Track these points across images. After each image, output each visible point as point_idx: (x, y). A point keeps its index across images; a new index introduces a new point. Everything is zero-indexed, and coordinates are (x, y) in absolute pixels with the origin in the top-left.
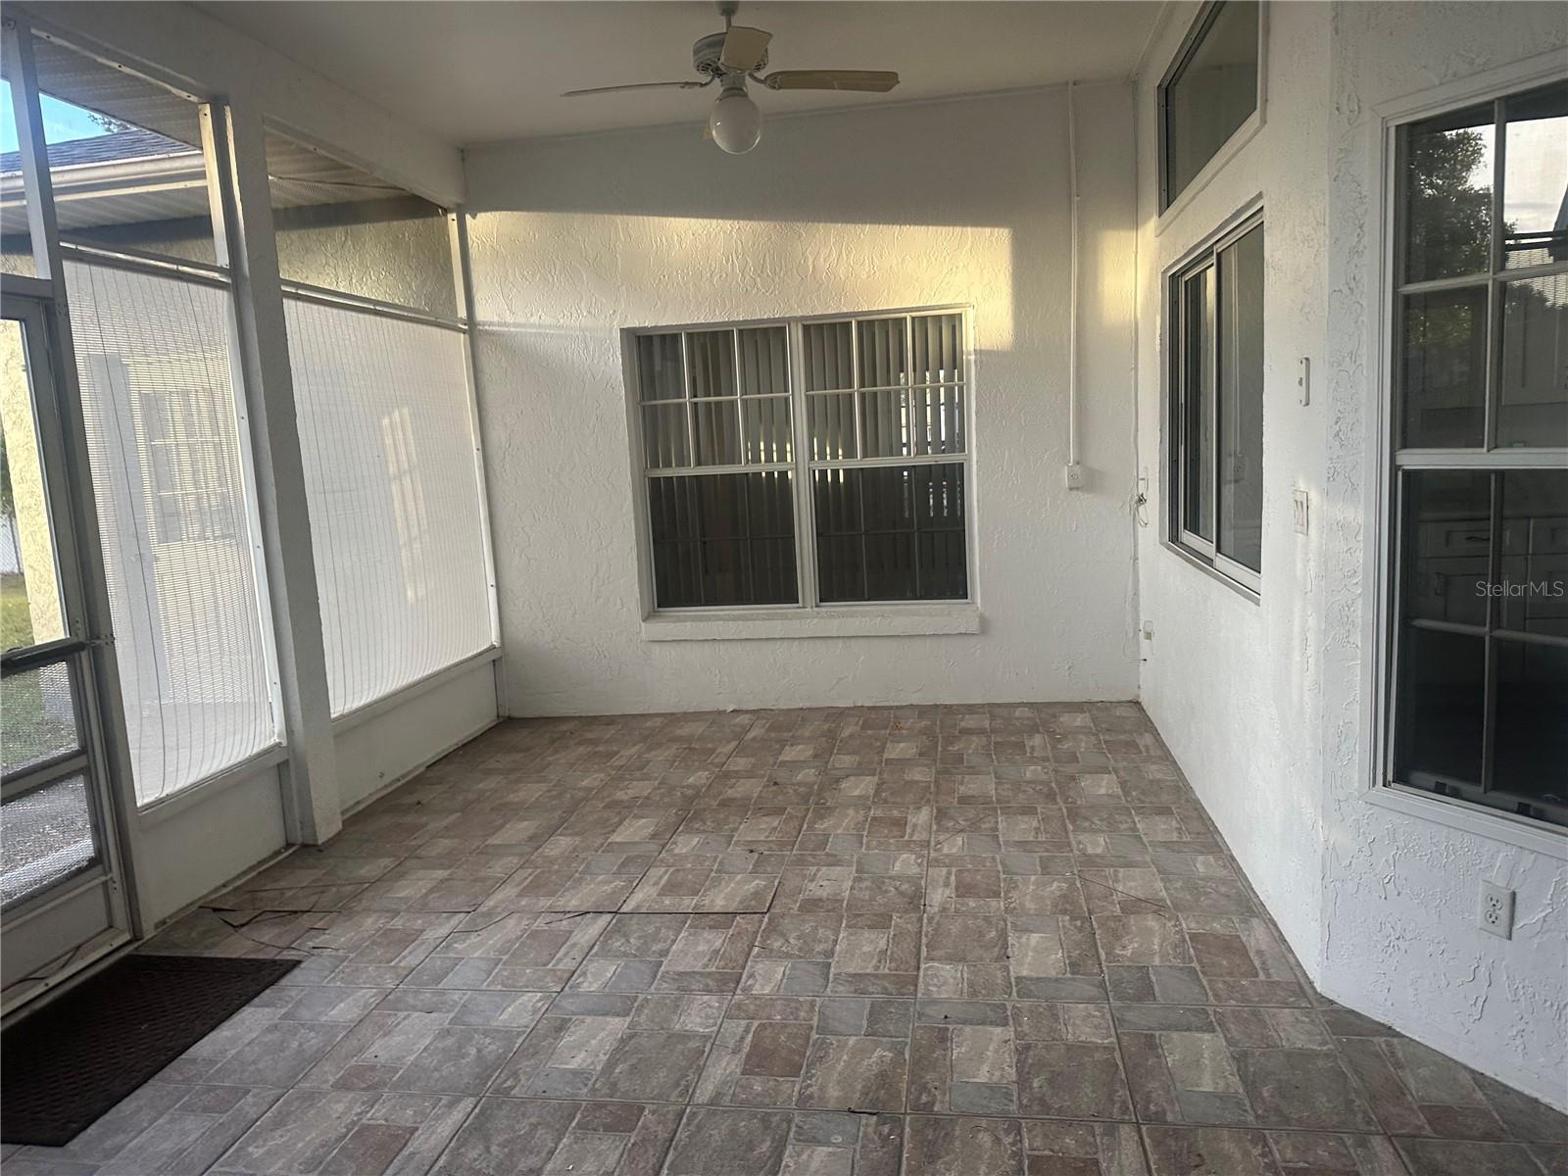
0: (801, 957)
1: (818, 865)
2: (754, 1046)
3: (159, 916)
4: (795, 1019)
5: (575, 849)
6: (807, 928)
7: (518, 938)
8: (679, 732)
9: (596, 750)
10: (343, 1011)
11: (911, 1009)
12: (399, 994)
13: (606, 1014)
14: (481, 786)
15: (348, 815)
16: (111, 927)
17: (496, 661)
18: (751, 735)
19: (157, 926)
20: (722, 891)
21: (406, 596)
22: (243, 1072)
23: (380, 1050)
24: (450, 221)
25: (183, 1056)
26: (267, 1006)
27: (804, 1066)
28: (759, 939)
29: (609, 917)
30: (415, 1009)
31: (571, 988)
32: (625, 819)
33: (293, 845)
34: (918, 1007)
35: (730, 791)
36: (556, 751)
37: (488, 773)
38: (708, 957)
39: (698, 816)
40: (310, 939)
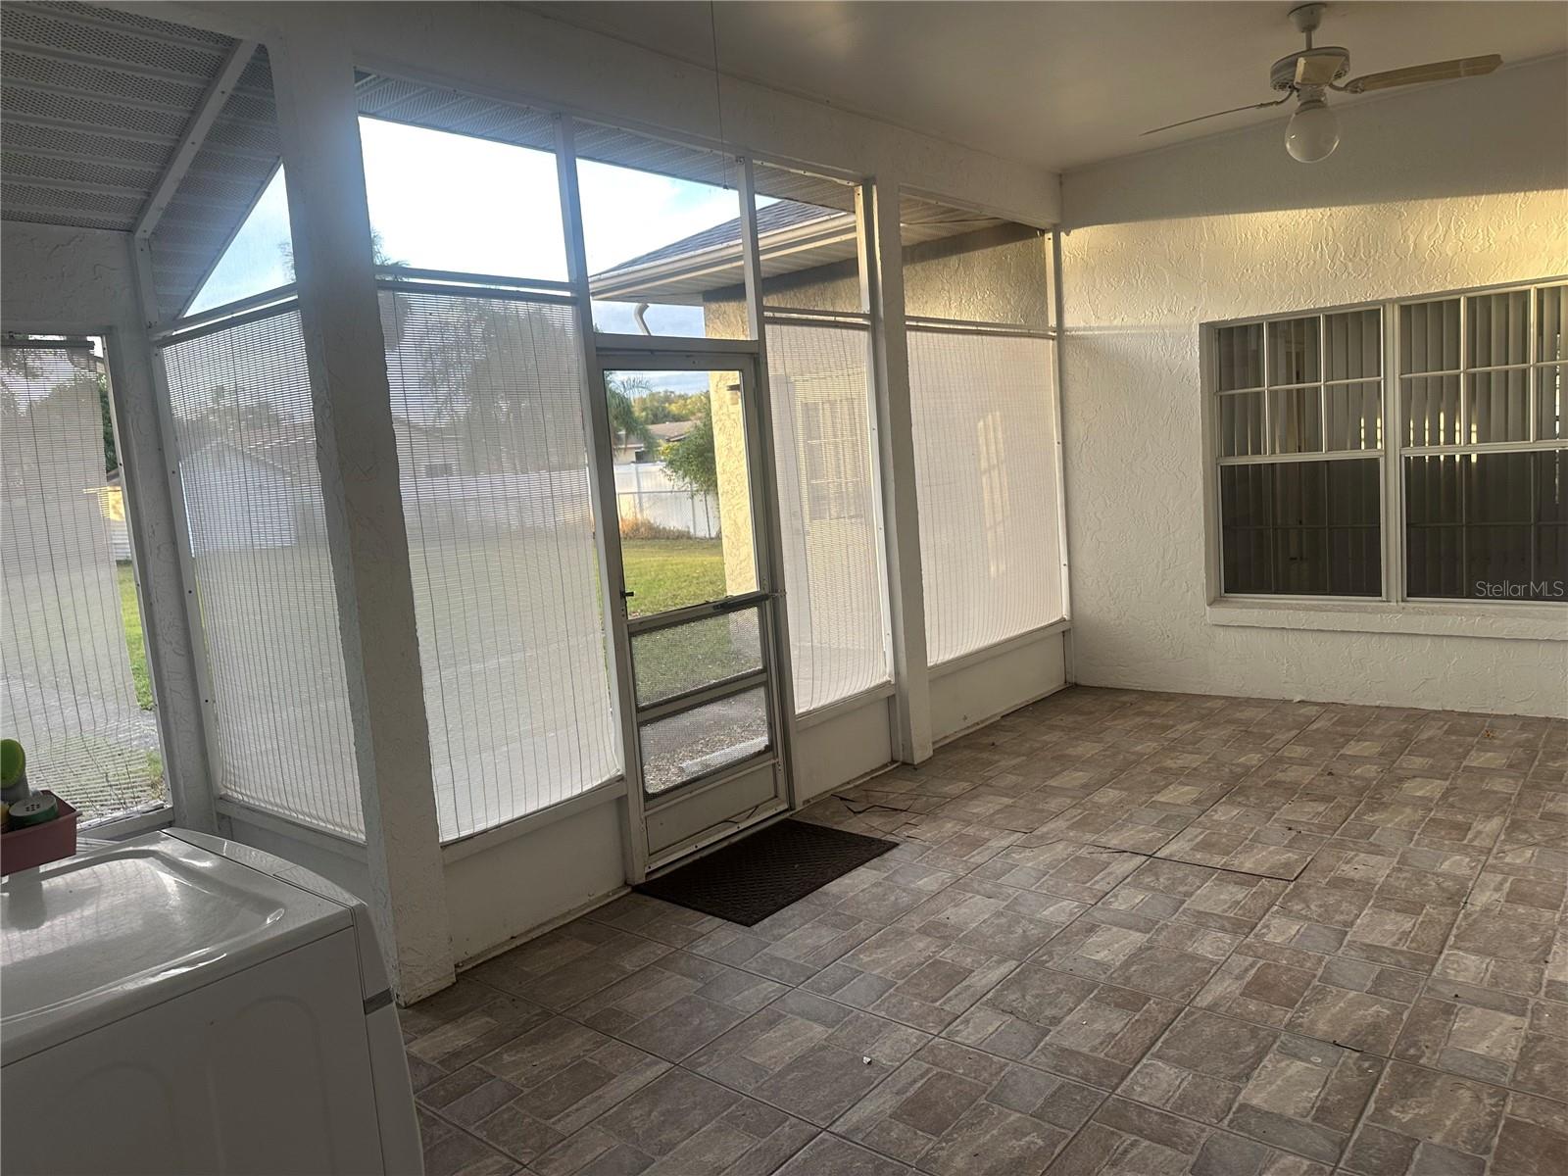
0: (1318, 922)
1: (1357, 850)
2: (1256, 977)
3: (807, 795)
4: (1301, 967)
5: (1121, 802)
6: (1331, 900)
7: (1063, 860)
8: (1238, 715)
9: (1153, 721)
10: (927, 883)
11: (1422, 983)
12: (968, 881)
13: (1130, 928)
14: (1045, 738)
15: (937, 746)
16: (776, 797)
17: (1066, 633)
18: (1315, 726)
19: (804, 803)
20: (1253, 856)
21: (989, 572)
22: (858, 908)
23: (952, 914)
24: (1046, 240)
25: (820, 889)
26: (875, 869)
27: (1299, 1003)
28: (1280, 899)
29: (1144, 858)
30: (978, 893)
31: (1103, 904)
32: (1171, 784)
33: (896, 762)
34: (1429, 982)
35: (1280, 774)
36: (1114, 719)
37: (1053, 728)
38: (1228, 905)
39: (1242, 791)
40: (906, 830)
